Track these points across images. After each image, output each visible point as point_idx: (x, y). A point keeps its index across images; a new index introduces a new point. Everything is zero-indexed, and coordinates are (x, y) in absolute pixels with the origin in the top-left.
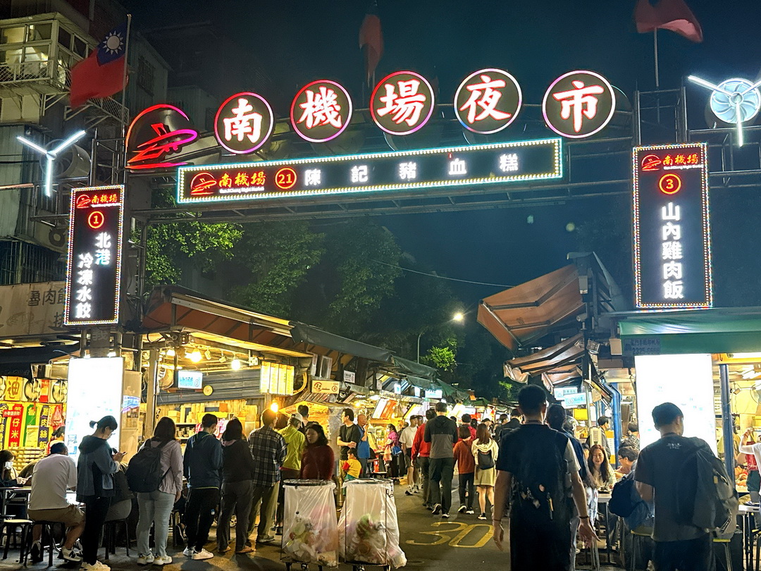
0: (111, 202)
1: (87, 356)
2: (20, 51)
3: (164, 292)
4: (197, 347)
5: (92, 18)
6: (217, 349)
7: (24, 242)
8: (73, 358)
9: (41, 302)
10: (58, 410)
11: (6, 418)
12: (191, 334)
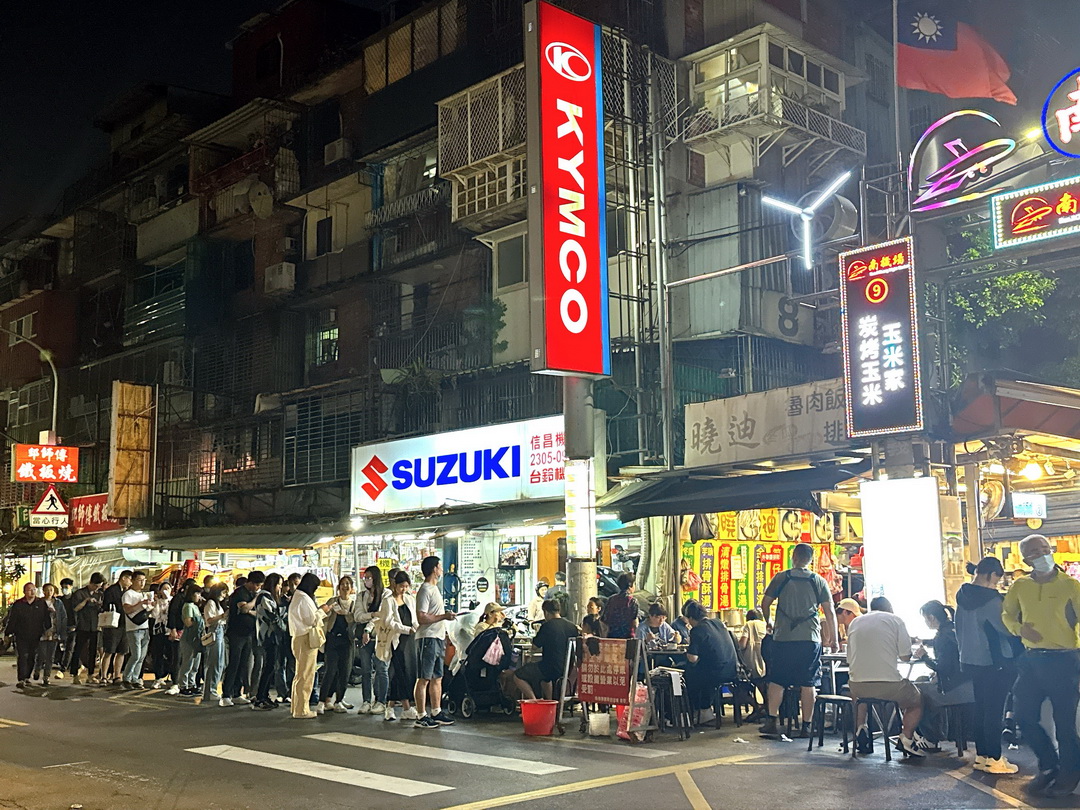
0: (896, 265)
1: (883, 477)
2: (722, 87)
3: (983, 380)
4: (1032, 457)
5: (805, 19)
6: (1058, 459)
7: (752, 336)
8: (862, 480)
9: (804, 410)
10: (825, 552)
11: (765, 562)
12: (1026, 438)
